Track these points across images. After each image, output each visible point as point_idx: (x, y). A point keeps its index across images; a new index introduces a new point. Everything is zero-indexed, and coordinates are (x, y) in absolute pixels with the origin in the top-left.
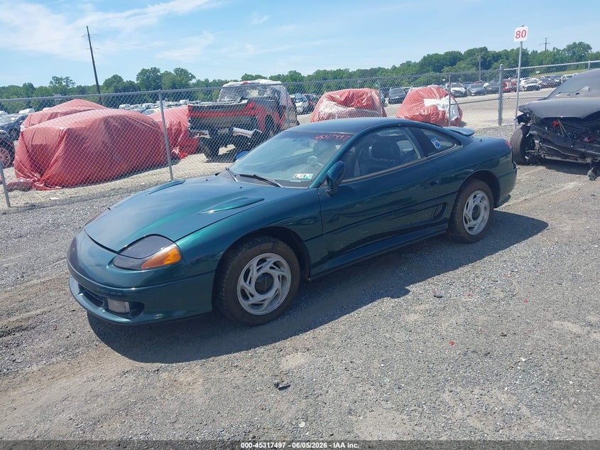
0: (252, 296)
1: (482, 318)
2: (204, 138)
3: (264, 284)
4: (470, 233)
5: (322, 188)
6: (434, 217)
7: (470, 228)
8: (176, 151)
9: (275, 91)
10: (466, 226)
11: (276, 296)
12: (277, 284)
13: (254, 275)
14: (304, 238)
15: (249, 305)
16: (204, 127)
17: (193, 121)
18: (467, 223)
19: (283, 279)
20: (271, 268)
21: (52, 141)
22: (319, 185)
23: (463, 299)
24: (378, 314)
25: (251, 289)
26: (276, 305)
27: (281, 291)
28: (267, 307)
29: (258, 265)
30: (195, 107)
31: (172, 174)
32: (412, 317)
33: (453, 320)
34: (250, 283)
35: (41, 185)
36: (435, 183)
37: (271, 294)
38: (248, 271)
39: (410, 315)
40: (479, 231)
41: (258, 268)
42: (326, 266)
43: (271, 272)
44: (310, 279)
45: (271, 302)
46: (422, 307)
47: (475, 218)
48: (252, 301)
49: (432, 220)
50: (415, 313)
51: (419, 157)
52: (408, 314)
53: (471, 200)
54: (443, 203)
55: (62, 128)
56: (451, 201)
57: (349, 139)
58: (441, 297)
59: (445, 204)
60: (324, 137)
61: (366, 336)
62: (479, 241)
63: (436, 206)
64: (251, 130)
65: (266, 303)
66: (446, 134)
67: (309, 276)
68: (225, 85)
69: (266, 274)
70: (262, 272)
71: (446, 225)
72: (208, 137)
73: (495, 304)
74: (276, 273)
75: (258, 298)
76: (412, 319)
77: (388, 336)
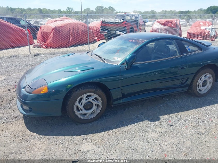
0: (82, 110)
1: (188, 143)
2: (105, 34)
3: (88, 106)
4: (199, 92)
5: (124, 65)
6: (181, 84)
7: (200, 90)
8: (96, 38)
9: (136, 18)
10: (198, 89)
11: (93, 112)
12: (94, 107)
13: (84, 101)
14: (110, 88)
15: (79, 114)
16: (106, 30)
17: (102, 27)
18: (198, 87)
19: (98, 106)
20: (93, 100)
21: (49, 31)
22: (122, 64)
23: (183, 129)
24: (137, 129)
25: (81, 107)
26: (92, 116)
27: (96, 111)
28: (88, 116)
29: (86, 97)
30: (103, 22)
31: (89, 47)
32: (153, 134)
33: (172, 141)
34: (81, 104)
35: (44, 47)
36: (184, 68)
37: (90, 111)
38: (81, 99)
39: (153, 133)
40: (204, 92)
41: (86, 99)
42: (121, 101)
43: (93, 102)
44: (112, 106)
45: (91, 114)
46: (160, 130)
47: (203, 86)
48: (81, 112)
49: (179, 85)
50: (155, 132)
51: (178, 55)
52: (152, 132)
53: (203, 77)
54: (187, 78)
55: (53, 26)
56: (191, 77)
57: (143, 43)
58: (172, 125)
59: (188, 79)
60: (132, 41)
61: (126, 141)
62: (203, 97)
63: (183, 79)
64: (123, 32)
65: (88, 115)
66: (195, 45)
67: (112, 105)
68: (118, 14)
69: (90, 102)
70: (88, 101)
71: (187, 88)
72: (107, 34)
73: (198, 136)
74: (94, 103)
75: (84, 112)
76: (152, 136)
77: (136, 143)
